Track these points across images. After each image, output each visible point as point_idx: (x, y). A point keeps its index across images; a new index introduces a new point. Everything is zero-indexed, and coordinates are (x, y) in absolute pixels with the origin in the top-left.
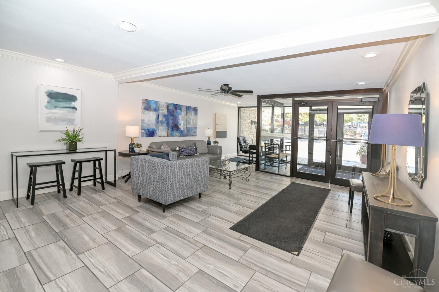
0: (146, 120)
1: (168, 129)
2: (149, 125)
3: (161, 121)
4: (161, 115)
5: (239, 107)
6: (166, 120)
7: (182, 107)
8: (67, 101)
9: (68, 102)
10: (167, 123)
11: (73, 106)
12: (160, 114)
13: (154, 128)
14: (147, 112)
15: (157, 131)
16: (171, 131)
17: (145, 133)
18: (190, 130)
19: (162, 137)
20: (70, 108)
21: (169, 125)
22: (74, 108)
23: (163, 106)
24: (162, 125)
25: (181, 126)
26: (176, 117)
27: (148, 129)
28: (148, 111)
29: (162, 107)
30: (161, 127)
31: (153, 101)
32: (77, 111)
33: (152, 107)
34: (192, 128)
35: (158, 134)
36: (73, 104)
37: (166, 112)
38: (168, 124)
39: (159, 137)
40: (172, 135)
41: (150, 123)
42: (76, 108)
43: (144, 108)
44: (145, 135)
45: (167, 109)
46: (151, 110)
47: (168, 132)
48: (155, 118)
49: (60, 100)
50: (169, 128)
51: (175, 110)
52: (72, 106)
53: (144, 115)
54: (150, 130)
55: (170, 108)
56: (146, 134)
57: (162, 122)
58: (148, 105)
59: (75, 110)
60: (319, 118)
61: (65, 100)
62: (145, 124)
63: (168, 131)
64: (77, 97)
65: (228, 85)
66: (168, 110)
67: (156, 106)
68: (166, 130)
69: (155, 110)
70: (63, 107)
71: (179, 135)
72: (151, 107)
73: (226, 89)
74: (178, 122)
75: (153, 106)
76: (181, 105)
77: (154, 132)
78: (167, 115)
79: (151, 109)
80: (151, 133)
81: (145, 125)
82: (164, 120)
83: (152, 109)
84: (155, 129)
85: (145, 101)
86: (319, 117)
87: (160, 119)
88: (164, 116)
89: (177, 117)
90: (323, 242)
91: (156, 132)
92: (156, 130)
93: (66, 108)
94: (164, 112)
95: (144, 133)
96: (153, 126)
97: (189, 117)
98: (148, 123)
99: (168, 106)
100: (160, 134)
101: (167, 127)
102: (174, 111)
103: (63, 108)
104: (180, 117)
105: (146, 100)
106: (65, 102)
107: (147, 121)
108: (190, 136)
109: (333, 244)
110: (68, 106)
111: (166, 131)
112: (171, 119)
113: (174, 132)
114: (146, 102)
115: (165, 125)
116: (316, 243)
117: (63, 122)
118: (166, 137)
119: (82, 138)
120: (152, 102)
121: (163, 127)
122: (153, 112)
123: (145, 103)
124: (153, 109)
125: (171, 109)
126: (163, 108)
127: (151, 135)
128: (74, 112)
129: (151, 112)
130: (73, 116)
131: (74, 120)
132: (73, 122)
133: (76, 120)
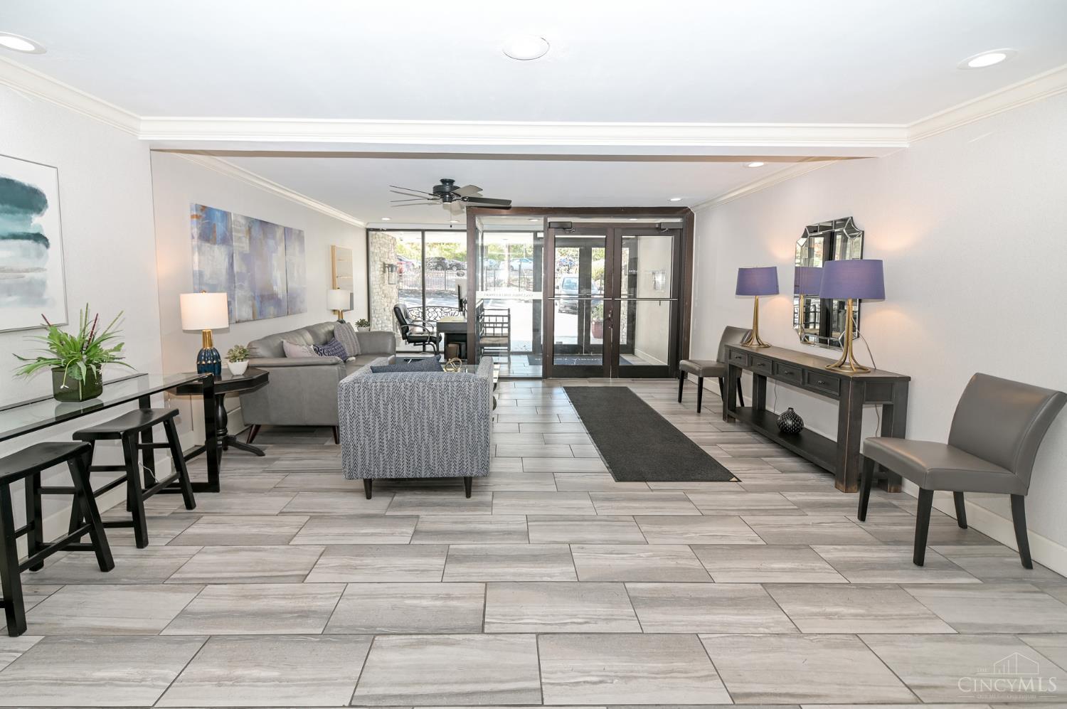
0: (206, 272)
1: (254, 298)
2: (215, 287)
4: (237, 257)
5: (368, 230)
6: (247, 271)
7: (276, 229)
8: (16, 209)
9: (20, 216)
10: (250, 278)
11: (35, 231)
12: (236, 254)
14: (206, 246)
15: (233, 307)
16: (259, 304)
18: (295, 296)
19: (243, 322)
20: (28, 237)
22: (39, 238)
23: (239, 227)
24: (241, 286)
25: (276, 285)
26: (267, 260)
28: (209, 245)
29: (238, 231)
30: (238, 293)
31: (218, 210)
32: (49, 251)
34: (297, 289)
35: (234, 313)
36: (38, 222)
37: (246, 247)
39: (236, 322)
40: (262, 315)
41: (217, 282)
42: (46, 239)
43: (200, 235)
45: (248, 237)
46: (215, 242)
47: (253, 306)
48: (225, 267)
50: (256, 295)
51: (264, 238)
52: (32, 231)
53: (202, 258)
55: (253, 232)
57: (241, 276)
58: (209, 223)
59: (42, 246)
60: (445, 252)
61: (7, 207)
62: (206, 284)
63: (254, 302)
64: (44, 195)
65: (451, 182)
66: (250, 239)
67: (226, 229)
68: (249, 300)
69: (224, 240)
70: (6, 235)
71: (275, 312)
72: (215, 231)
73: (445, 191)
74: (271, 275)
75: (220, 228)
78: (249, 254)
79: (215, 239)
82: (244, 269)
83: (217, 238)
85: (202, 210)
86: (445, 250)
87: (236, 268)
88: (244, 257)
89: (269, 260)
93: (15, 237)
94: (242, 247)
97: (290, 261)
98: (210, 280)
99: (249, 226)
100: (237, 313)
101: (251, 290)
102: (263, 241)
103: (4, 238)
104: (274, 260)
105: (204, 207)
106: (10, 216)
107: (208, 275)
108: (295, 313)
110: (19, 229)
111: (250, 303)
113: (266, 305)
114: (204, 216)
117: (10, 295)
118: (250, 321)
119: (118, 349)
120: (217, 213)
121: (243, 290)
122: (219, 247)
124: (220, 238)
125: (256, 238)
126: (240, 235)
128: (40, 255)
129: (216, 246)
130: (38, 270)
131: (43, 284)
132: (40, 295)
133: (49, 283)
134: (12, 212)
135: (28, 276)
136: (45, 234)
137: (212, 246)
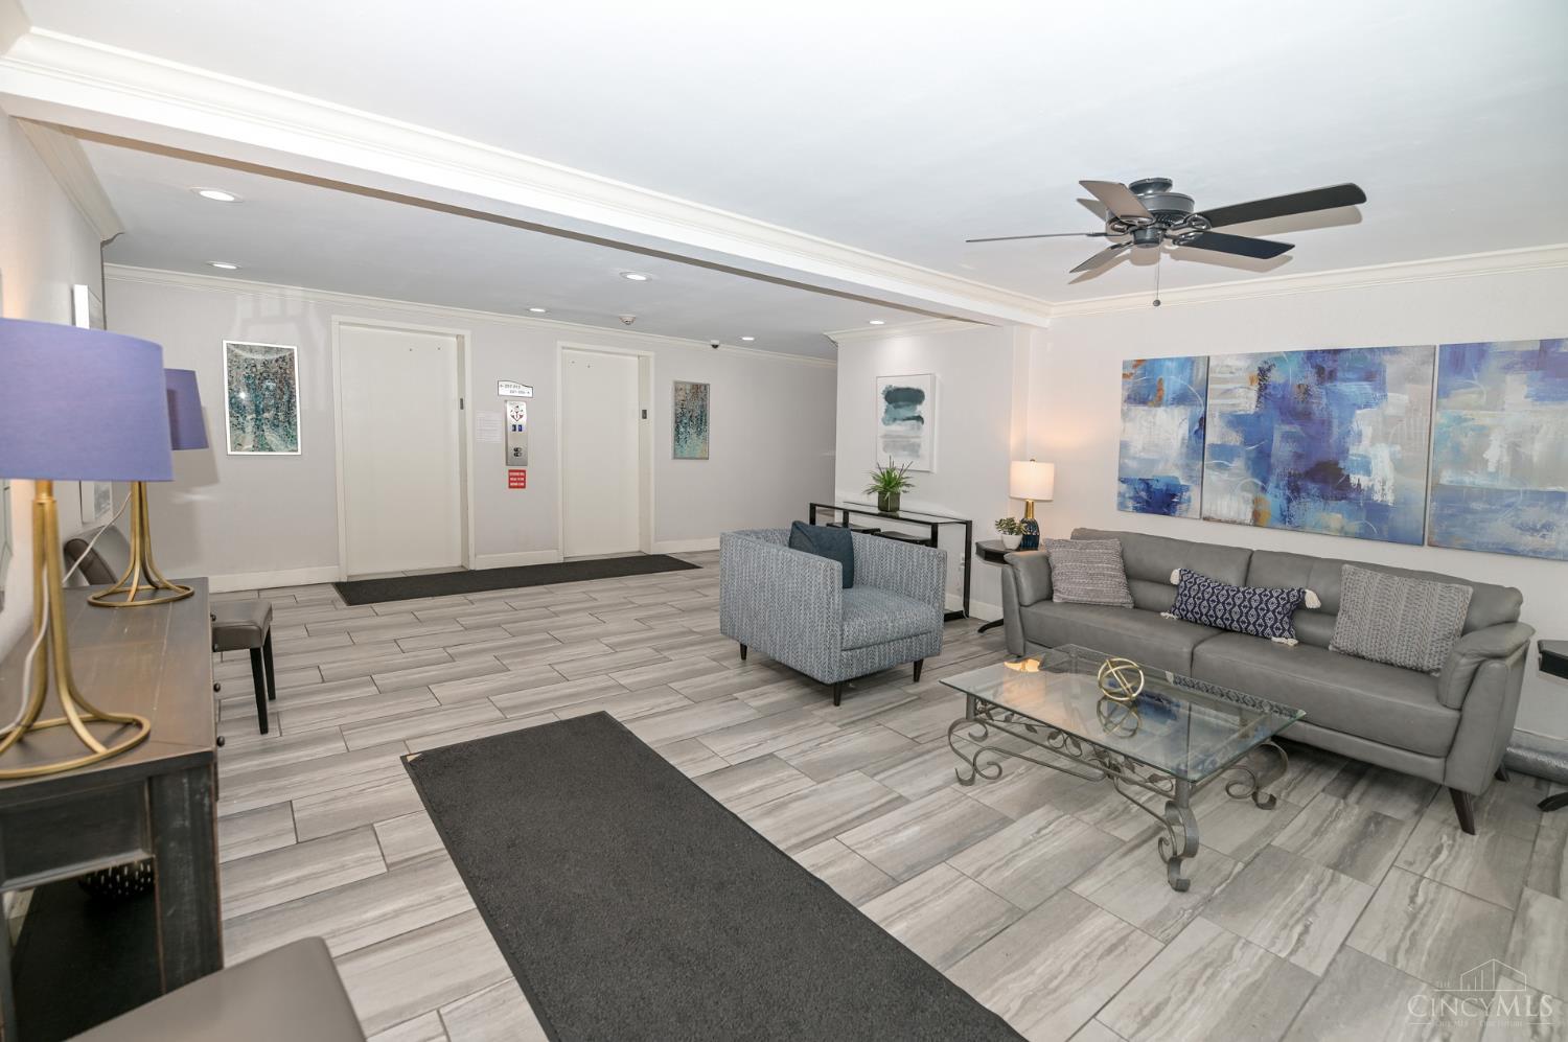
0: (1138, 443)
1: (1264, 489)
2: (1152, 462)
3: (1213, 446)
4: (1216, 420)
6: (1247, 442)
7: (1387, 357)
8: (910, 403)
9: (912, 407)
10: (1253, 455)
11: (918, 415)
12: (1213, 416)
13: (1177, 478)
14: (1140, 410)
15: (1194, 494)
16: (1281, 501)
17: (1132, 494)
18: (1476, 506)
19: (1221, 522)
20: (914, 418)
21: (1269, 469)
22: (919, 419)
23: (1229, 376)
24: (1220, 467)
25: (1368, 472)
26: (1326, 423)
27: (1146, 483)
28: (1146, 408)
29: (1225, 381)
30: (1212, 476)
31: (1171, 360)
32: (924, 427)
33: (1165, 388)
34: (1491, 496)
35: (1195, 503)
36: (919, 410)
37: (1246, 401)
38: (1261, 463)
39: (1202, 518)
40: (1286, 520)
41: (1156, 457)
42: (922, 419)
43: (1129, 398)
44: (1130, 504)
45: (1256, 387)
46: (1159, 402)
47: (1256, 501)
48: (1180, 437)
49: (901, 403)
50: (1265, 481)
51: (1321, 383)
52: (916, 415)
53: (1128, 425)
54: (1156, 486)
55: (1275, 377)
56: (1136, 498)
57: (1224, 452)
58: (1149, 381)
59: (920, 423)
61: (906, 403)
62: (1134, 458)
63: (1261, 495)
64: (924, 394)
66: (1263, 388)
67: (1191, 382)
68: (1244, 489)
69: (1182, 399)
71: (1354, 526)
72: (1160, 389)
74: (1344, 452)
75: (1172, 383)
76: (1371, 350)
77: (1174, 496)
78: (1257, 416)
79: (1160, 398)
80: (1160, 499)
81: (1132, 464)
82: (1234, 439)
83: (1165, 398)
84: (1182, 482)
85: (1135, 366)
87: (1212, 437)
88: (1237, 421)
89: (1335, 422)
90: (372, 824)
91: (1186, 495)
92: (1187, 489)
93: (909, 419)
94: (1233, 405)
95: (1127, 495)
96: (1169, 468)
97: (1460, 420)
98: (1143, 455)
99: (1263, 373)
100: (1206, 506)
101: (1255, 474)
102: (1307, 392)
103: (904, 420)
104: (1364, 422)
105: (1139, 362)
106: (907, 408)
107: (1140, 447)
108: (1468, 548)
109: (337, 839)
110: (910, 414)
111: (1250, 496)
112: (1286, 437)
113: (1310, 505)
114: (1139, 372)
115: (1238, 464)
116: (391, 811)
118: (1243, 524)
120: (1169, 364)
121: (1225, 476)
122: (1168, 410)
123: (1132, 374)
124: (1170, 396)
125: (1285, 385)
126: (1230, 386)
127: (1161, 507)
128: (919, 428)
129: (1162, 408)
130: (918, 437)
131: (919, 446)
132: (917, 452)
133: (922, 444)
134: (908, 405)
135: (913, 440)
136: (922, 416)
137: (1154, 409)
